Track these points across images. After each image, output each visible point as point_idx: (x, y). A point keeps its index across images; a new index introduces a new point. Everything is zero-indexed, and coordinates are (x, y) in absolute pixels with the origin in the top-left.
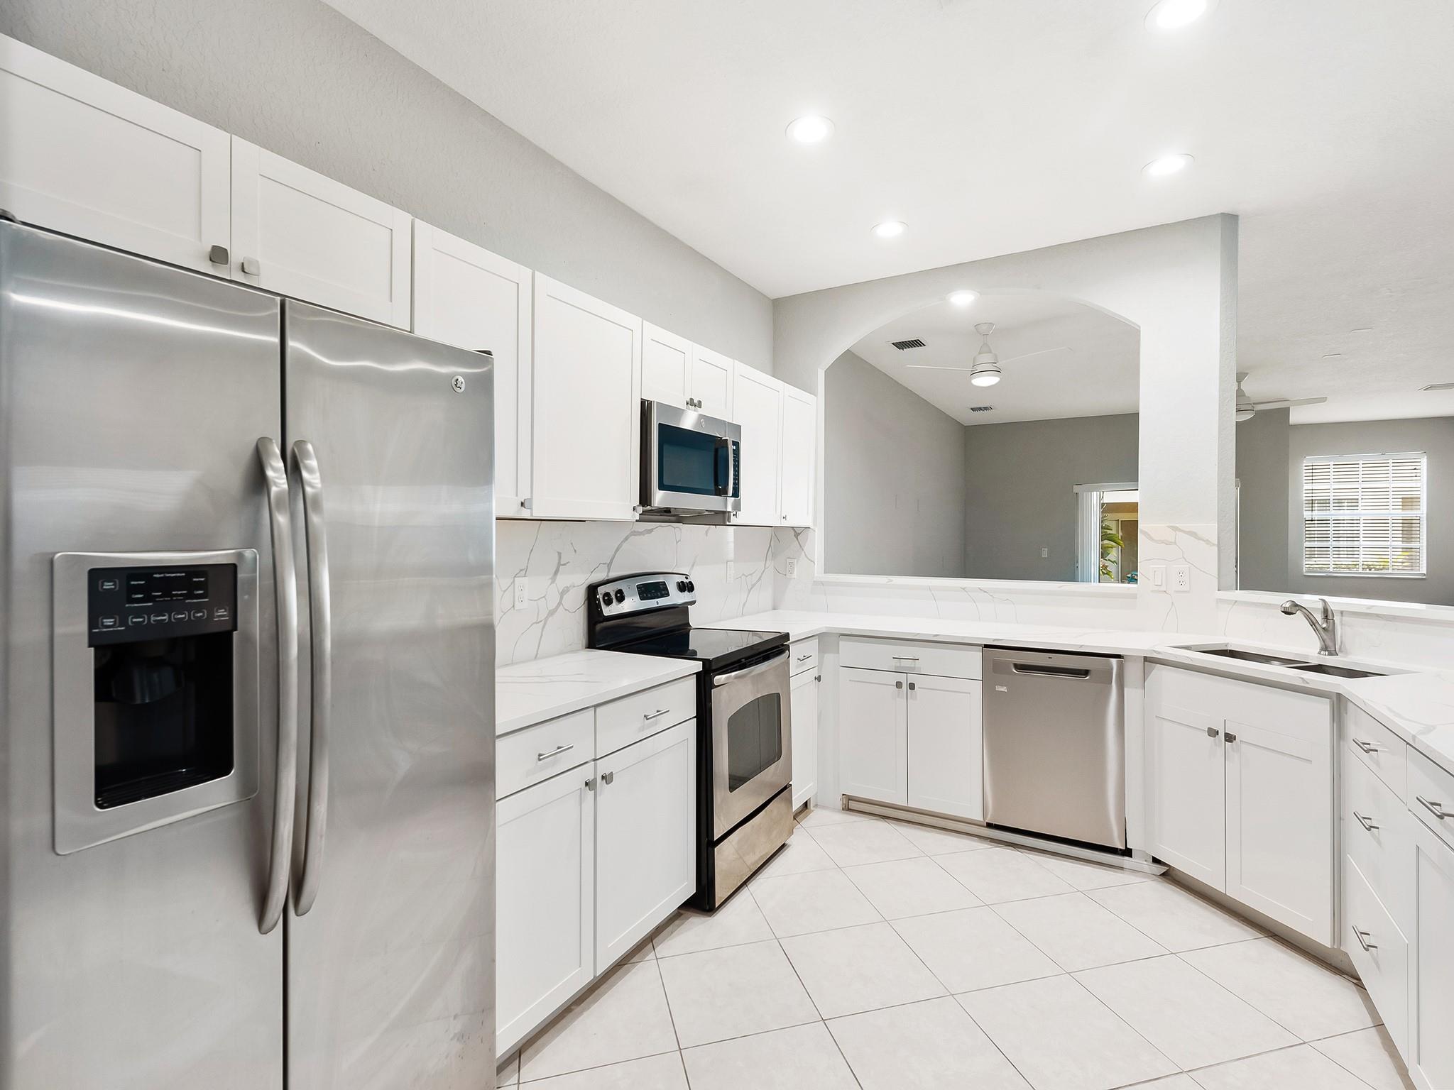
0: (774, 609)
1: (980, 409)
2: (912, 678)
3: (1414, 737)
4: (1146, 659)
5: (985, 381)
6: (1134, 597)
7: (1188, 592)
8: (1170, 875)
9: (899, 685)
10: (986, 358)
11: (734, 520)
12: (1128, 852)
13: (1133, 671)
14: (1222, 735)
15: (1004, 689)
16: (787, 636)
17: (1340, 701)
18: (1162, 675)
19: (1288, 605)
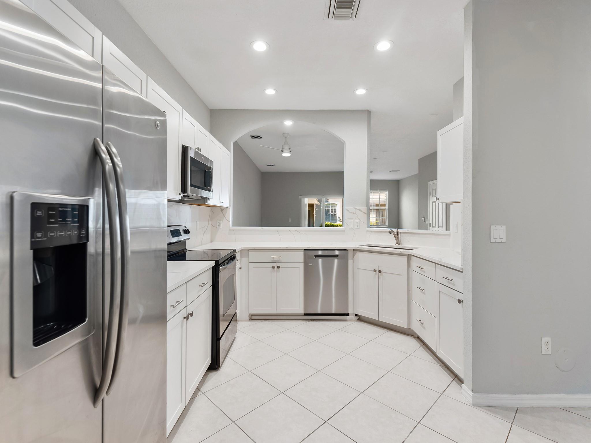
0: (211, 242)
1: (270, 165)
2: (278, 264)
3: (440, 262)
4: (354, 250)
5: (286, 155)
6: (344, 231)
7: (359, 229)
8: (360, 319)
9: (273, 267)
10: (286, 146)
11: (209, 203)
12: (348, 315)
13: (350, 254)
14: (377, 271)
15: (311, 265)
16: (235, 251)
17: (409, 257)
18: (359, 255)
19: (390, 231)
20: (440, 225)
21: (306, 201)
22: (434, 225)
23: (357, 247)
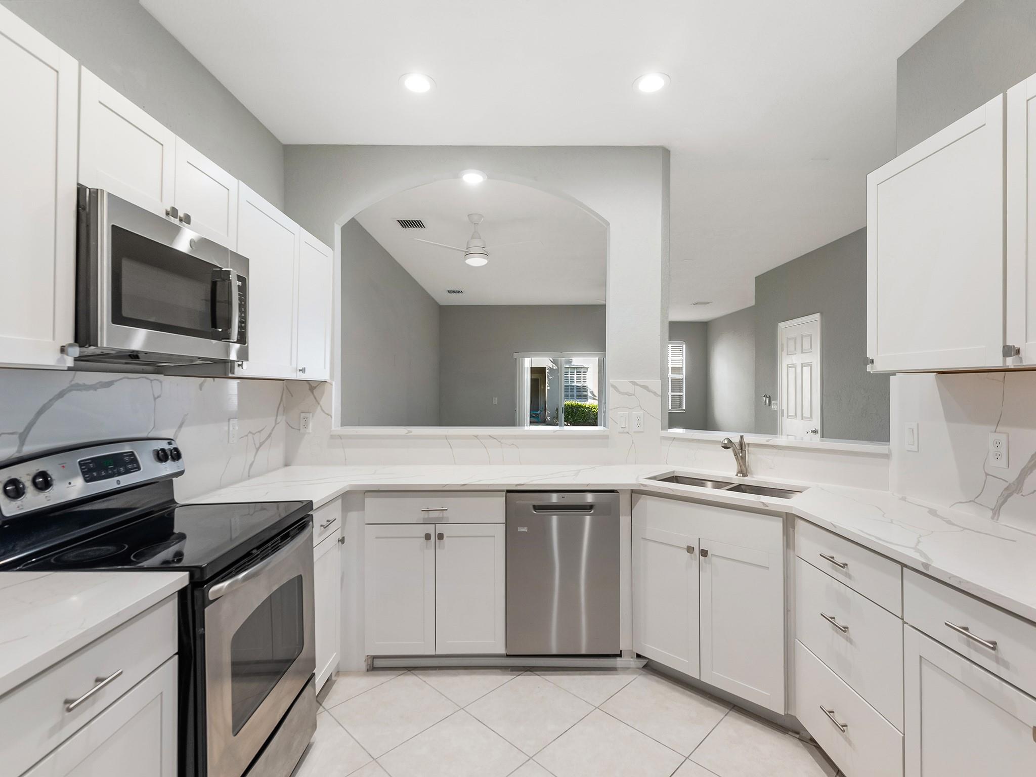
0: (287, 465)
1: (454, 292)
2: (440, 528)
3: (925, 565)
4: (632, 491)
5: (477, 261)
6: (606, 437)
7: (642, 432)
8: (651, 668)
9: (428, 537)
10: (476, 243)
11: (238, 372)
12: (618, 655)
13: (624, 501)
14: (697, 551)
15: (525, 529)
16: (309, 504)
18: (647, 504)
19: (726, 442)
20: (807, 413)
21: (528, 363)
22: (792, 413)
23: (642, 484)
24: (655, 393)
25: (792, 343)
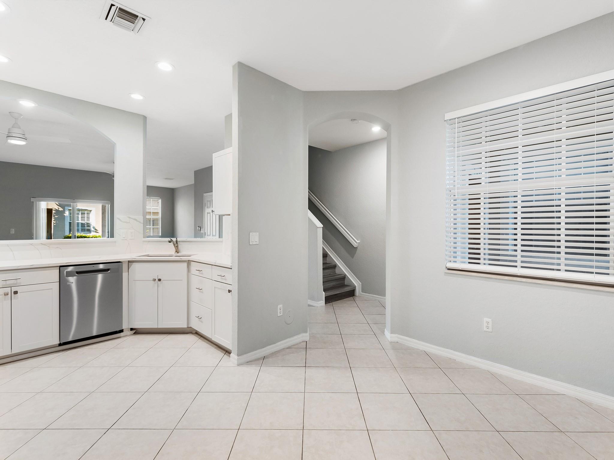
2: (14, 289)
3: (215, 263)
4: (129, 261)
6: (115, 242)
7: (134, 239)
8: (137, 332)
9: (7, 294)
10: (16, 130)
12: (122, 331)
13: (125, 266)
14: (157, 280)
17: (189, 262)
18: (135, 266)
19: (170, 240)
20: (214, 234)
21: (43, 205)
22: (209, 234)
23: (133, 258)
24: (140, 222)
25: (209, 203)
